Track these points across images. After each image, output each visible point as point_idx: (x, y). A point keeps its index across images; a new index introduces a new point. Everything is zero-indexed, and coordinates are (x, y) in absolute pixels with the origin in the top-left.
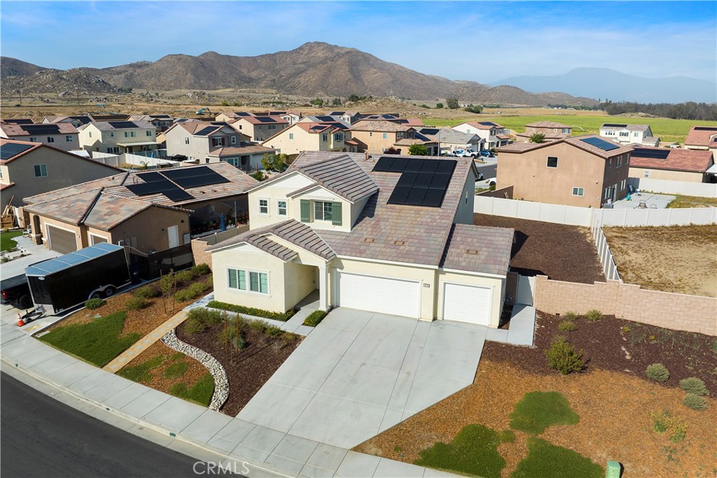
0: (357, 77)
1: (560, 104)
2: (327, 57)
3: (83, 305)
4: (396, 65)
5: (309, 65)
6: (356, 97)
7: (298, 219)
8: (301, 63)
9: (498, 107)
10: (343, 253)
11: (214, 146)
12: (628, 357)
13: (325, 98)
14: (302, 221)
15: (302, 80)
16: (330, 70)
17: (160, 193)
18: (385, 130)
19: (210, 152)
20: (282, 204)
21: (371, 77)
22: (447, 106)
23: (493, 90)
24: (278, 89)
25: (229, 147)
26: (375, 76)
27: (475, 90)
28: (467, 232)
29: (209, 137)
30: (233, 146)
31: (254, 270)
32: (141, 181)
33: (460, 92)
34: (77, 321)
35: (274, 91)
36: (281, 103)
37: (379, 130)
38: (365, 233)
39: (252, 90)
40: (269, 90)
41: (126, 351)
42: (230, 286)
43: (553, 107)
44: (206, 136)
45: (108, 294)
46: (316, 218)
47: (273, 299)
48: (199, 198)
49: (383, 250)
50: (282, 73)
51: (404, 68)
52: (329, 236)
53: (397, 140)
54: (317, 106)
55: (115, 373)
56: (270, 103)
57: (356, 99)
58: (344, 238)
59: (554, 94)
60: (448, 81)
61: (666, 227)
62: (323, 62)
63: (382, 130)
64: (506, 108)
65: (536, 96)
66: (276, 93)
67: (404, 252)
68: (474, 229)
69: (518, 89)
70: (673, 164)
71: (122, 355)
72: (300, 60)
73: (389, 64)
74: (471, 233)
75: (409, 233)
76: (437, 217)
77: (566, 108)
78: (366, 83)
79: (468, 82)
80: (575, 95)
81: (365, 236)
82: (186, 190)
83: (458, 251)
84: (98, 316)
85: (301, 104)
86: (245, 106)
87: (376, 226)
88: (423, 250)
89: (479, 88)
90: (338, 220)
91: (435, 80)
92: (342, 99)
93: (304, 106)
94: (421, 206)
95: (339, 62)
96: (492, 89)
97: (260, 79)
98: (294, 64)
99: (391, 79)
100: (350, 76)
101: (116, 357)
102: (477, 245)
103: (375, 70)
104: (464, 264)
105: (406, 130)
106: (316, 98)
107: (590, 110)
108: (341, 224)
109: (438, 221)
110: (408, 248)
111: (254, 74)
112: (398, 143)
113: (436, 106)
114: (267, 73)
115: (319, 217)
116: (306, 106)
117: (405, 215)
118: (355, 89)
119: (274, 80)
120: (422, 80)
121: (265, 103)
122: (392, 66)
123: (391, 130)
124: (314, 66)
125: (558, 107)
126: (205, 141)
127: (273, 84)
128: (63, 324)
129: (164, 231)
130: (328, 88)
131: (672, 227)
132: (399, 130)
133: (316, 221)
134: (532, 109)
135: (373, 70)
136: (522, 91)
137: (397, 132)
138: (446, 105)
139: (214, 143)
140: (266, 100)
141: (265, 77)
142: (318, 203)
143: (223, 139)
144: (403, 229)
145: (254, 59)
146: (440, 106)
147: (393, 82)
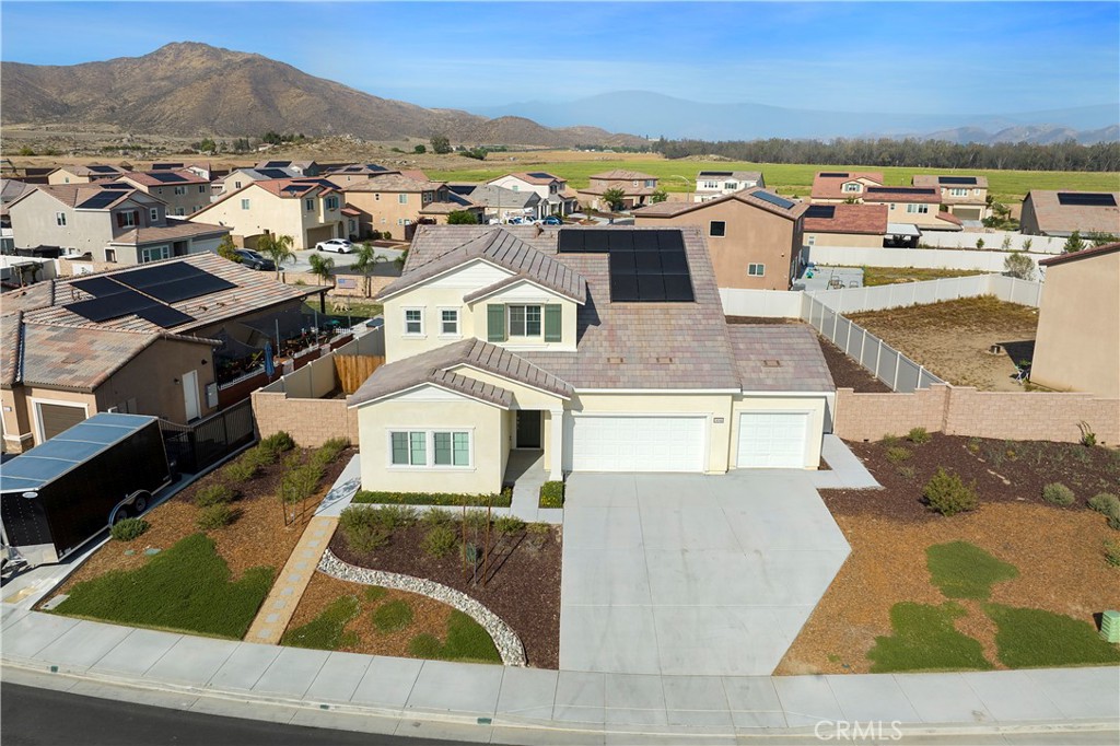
0: (267, 103)
1: (592, 144)
2: (210, 68)
3: (105, 534)
4: (334, 82)
5: (178, 82)
6: (277, 136)
7: (483, 337)
8: (162, 79)
9: (503, 150)
10: (585, 384)
11: (120, 226)
12: (1007, 482)
13: (217, 140)
14: (490, 339)
15: (168, 107)
16: (217, 91)
17: (132, 314)
18: (403, 189)
19: (114, 238)
20: (449, 316)
21: (290, 102)
22: (433, 150)
23: (493, 123)
24: (122, 124)
25: (147, 226)
26: (298, 100)
27: (466, 124)
28: (750, 335)
29: (112, 211)
30: (154, 224)
31: (442, 428)
32: (85, 296)
33: (442, 126)
34: (115, 566)
35: (114, 128)
36: (139, 148)
37: (390, 189)
38: (601, 349)
39: (71, 126)
40: (105, 127)
41: (266, 602)
42: (394, 462)
43: (583, 149)
44: (107, 209)
45: (140, 508)
46: (511, 334)
47: (479, 472)
48: (203, 319)
49: (645, 372)
50: (126, 96)
51: (347, 88)
52: (547, 360)
53: (424, 206)
54: (208, 152)
55: (279, 643)
56: (118, 148)
57: (276, 140)
58: (572, 361)
59: (582, 128)
60: (419, 110)
61: (888, 311)
62: (206, 75)
63: (396, 189)
64: (515, 151)
65: (556, 133)
66: (120, 132)
67: (680, 373)
68: (756, 330)
69: (530, 121)
70: (843, 224)
71: (263, 609)
72: (160, 74)
73: (320, 80)
74: (754, 335)
75: (669, 344)
76: (699, 317)
77: (602, 149)
78: (284, 113)
79: (452, 111)
80: (612, 130)
81: (605, 355)
82: (173, 306)
83: (751, 364)
84: (151, 551)
85: (176, 149)
86: (71, 156)
87: (612, 336)
88: (706, 367)
89: (470, 120)
90: (554, 334)
91: (400, 107)
92: (251, 140)
93: (182, 153)
94: (665, 301)
95: (234, 77)
96: (490, 122)
97: (84, 106)
98: (149, 79)
99: (327, 107)
100: (253, 101)
101: (255, 615)
102: (773, 352)
103: (298, 91)
104: (769, 382)
105: (436, 189)
106: (202, 139)
107: (636, 151)
108: (559, 340)
109: (704, 322)
110: (682, 367)
111: (72, 98)
112: (426, 210)
113: (413, 150)
114: (96, 95)
115: (517, 331)
116: (186, 152)
117: (648, 317)
118: (266, 124)
119: (113, 109)
120: (378, 108)
121: (106, 149)
122: (327, 84)
123: (413, 189)
124: (186, 83)
125: (590, 148)
126: (103, 218)
127: (111, 115)
128: (86, 576)
129: (177, 381)
130: (217, 122)
131: (896, 309)
132: (426, 189)
133: (512, 338)
134: (554, 152)
135: (294, 91)
136: (537, 126)
137: (423, 192)
138: (430, 148)
139: (121, 222)
140: (107, 144)
141: (94, 103)
142: (515, 308)
143: (136, 214)
144: (657, 338)
145: (70, 71)
146: (421, 150)
147: (330, 110)
